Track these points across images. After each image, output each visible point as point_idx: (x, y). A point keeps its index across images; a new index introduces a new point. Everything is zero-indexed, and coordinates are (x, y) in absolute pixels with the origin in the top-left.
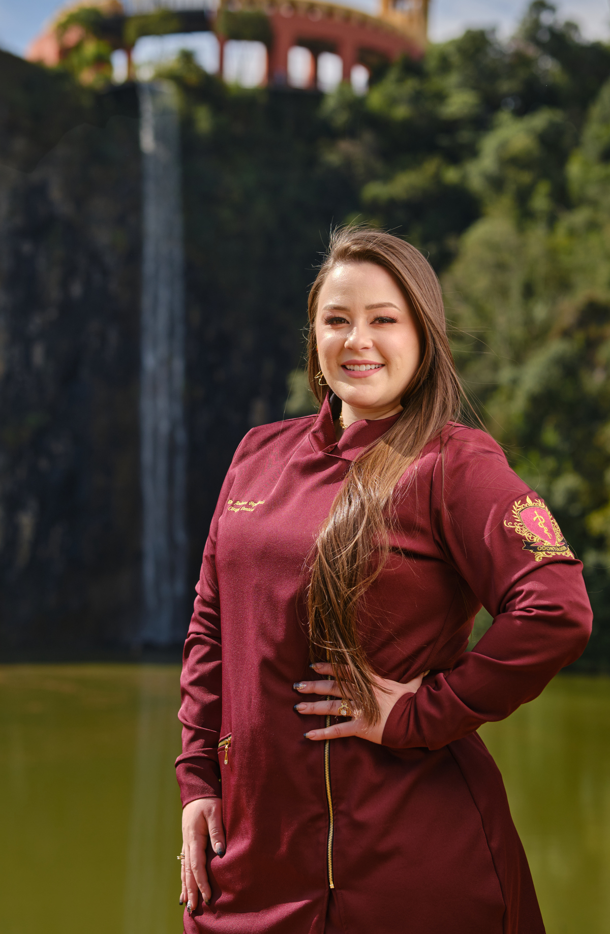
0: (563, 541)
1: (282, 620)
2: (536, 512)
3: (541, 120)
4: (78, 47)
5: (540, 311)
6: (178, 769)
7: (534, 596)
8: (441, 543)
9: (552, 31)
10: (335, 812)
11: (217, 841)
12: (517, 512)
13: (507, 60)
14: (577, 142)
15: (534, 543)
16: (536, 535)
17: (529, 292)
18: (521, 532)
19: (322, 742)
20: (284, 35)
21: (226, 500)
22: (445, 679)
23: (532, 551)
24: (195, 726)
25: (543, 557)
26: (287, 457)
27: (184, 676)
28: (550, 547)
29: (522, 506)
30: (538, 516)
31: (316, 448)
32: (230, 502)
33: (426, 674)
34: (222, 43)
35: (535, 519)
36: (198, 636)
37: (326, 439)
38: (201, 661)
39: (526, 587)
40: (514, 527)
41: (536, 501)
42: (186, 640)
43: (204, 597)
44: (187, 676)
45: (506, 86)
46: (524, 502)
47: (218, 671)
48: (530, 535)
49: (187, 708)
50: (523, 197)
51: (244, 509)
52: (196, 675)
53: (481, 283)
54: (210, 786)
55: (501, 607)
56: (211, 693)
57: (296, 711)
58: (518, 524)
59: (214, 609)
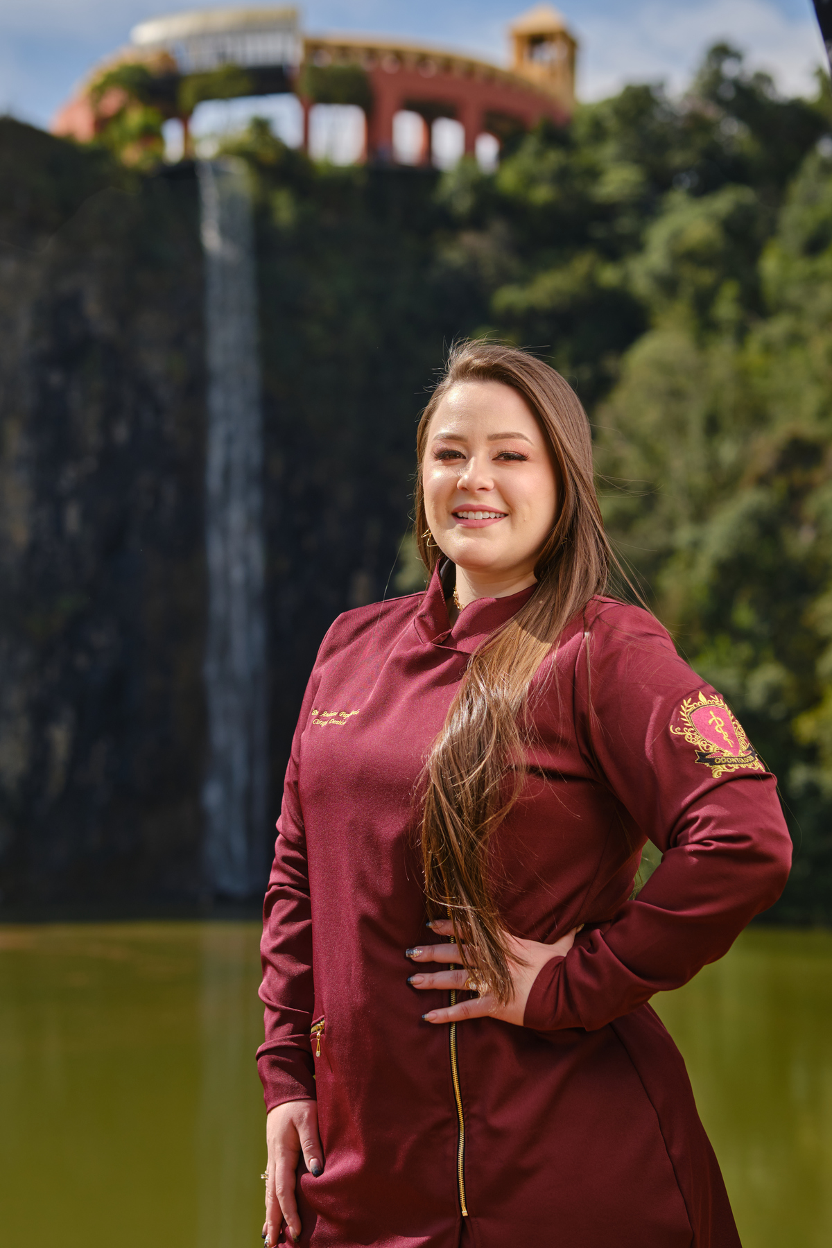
0: (748, 749)
1: (387, 866)
2: (711, 713)
3: (724, 201)
4: (119, 116)
5: (728, 452)
6: (261, 1062)
7: (712, 824)
8: (590, 758)
9: (737, 85)
10: (465, 1117)
11: (312, 1157)
12: (687, 713)
13: (680, 124)
14: (773, 230)
15: (710, 753)
16: (712, 743)
17: (713, 426)
18: (693, 740)
19: (448, 1025)
20: (388, 96)
21: (309, 709)
22: (603, 936)
23: (707, 764)
24: (280, 1006)
25: (723, 773)
26: (388, 649)
27: (265, 941)
28: (731, 758)
29: (693, 705)
30: (714, 718)
31: (424, 636)
32: (316, 713)
33: (580, 929)
34: (307, 107)
35: (710, 722)
36: (282, 888)
37: (436, 624)
38: (285, 921)
39: (702, 812)
40: (684, 734)
41: (712, 697)
42: (267, 894)
43: (288, 837)
44: (269, 941)
45: (678, 158)
46: (696, 699)
47: (307, 934)
48: (704, 743)
49: (269, 983)
50: (703, 303)
51: (333, 721)
52: (280, 940)
53: (650, 416)
54: (302, 1084)
55: (671, 840)
56: (300, 961)
57: (410, 986)
58: (689, 730)
59: (299, 852)
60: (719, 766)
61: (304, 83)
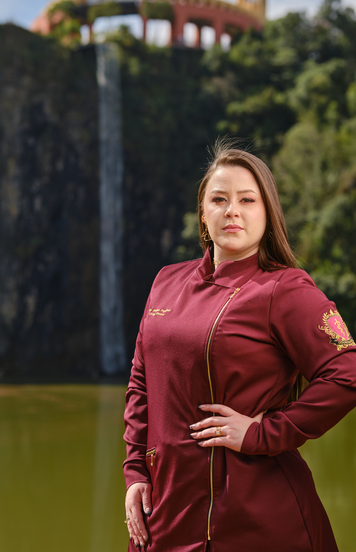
2: (336, 319)
3: (331, 66)
4: (61, 23)
5: (331, 178)
6: (125, 467)
11: (147, 507)
12: (326, 319)
13: (312, 31)
14: (352, 79)
15: (336, 339)
16: (337, 334)
17: (324, 167)
18: (329, 332)
20: (181, 15)
21: (148, 309)
23: (335, 344)
24: (133, 443)
25: (342, 348)
27: (126, 414)
28: (345, 341)
29: (328, 316)
30: (337, 322)
32: (150, 310)
34: (145, 21)
35: (335, 324)
36: (134, 389)
37: (206, 272)
38: (136, 404)
40: (324, 329)
41: (335, 312)
42: (127, 392)
43: (137, 367)
44: (127, 414)
45: (311, 46)
46: (329, 313)
47: (146, 411)
48: (334, 334)
49: (128, 433)
50: (321, 111)
51: (158, 314)
53: (296, 162)
54: (144, 476)
56: (142, 423)
58: (327, 328)
59: (142, 374)
60: (340, 345)
61: (144, 10)
